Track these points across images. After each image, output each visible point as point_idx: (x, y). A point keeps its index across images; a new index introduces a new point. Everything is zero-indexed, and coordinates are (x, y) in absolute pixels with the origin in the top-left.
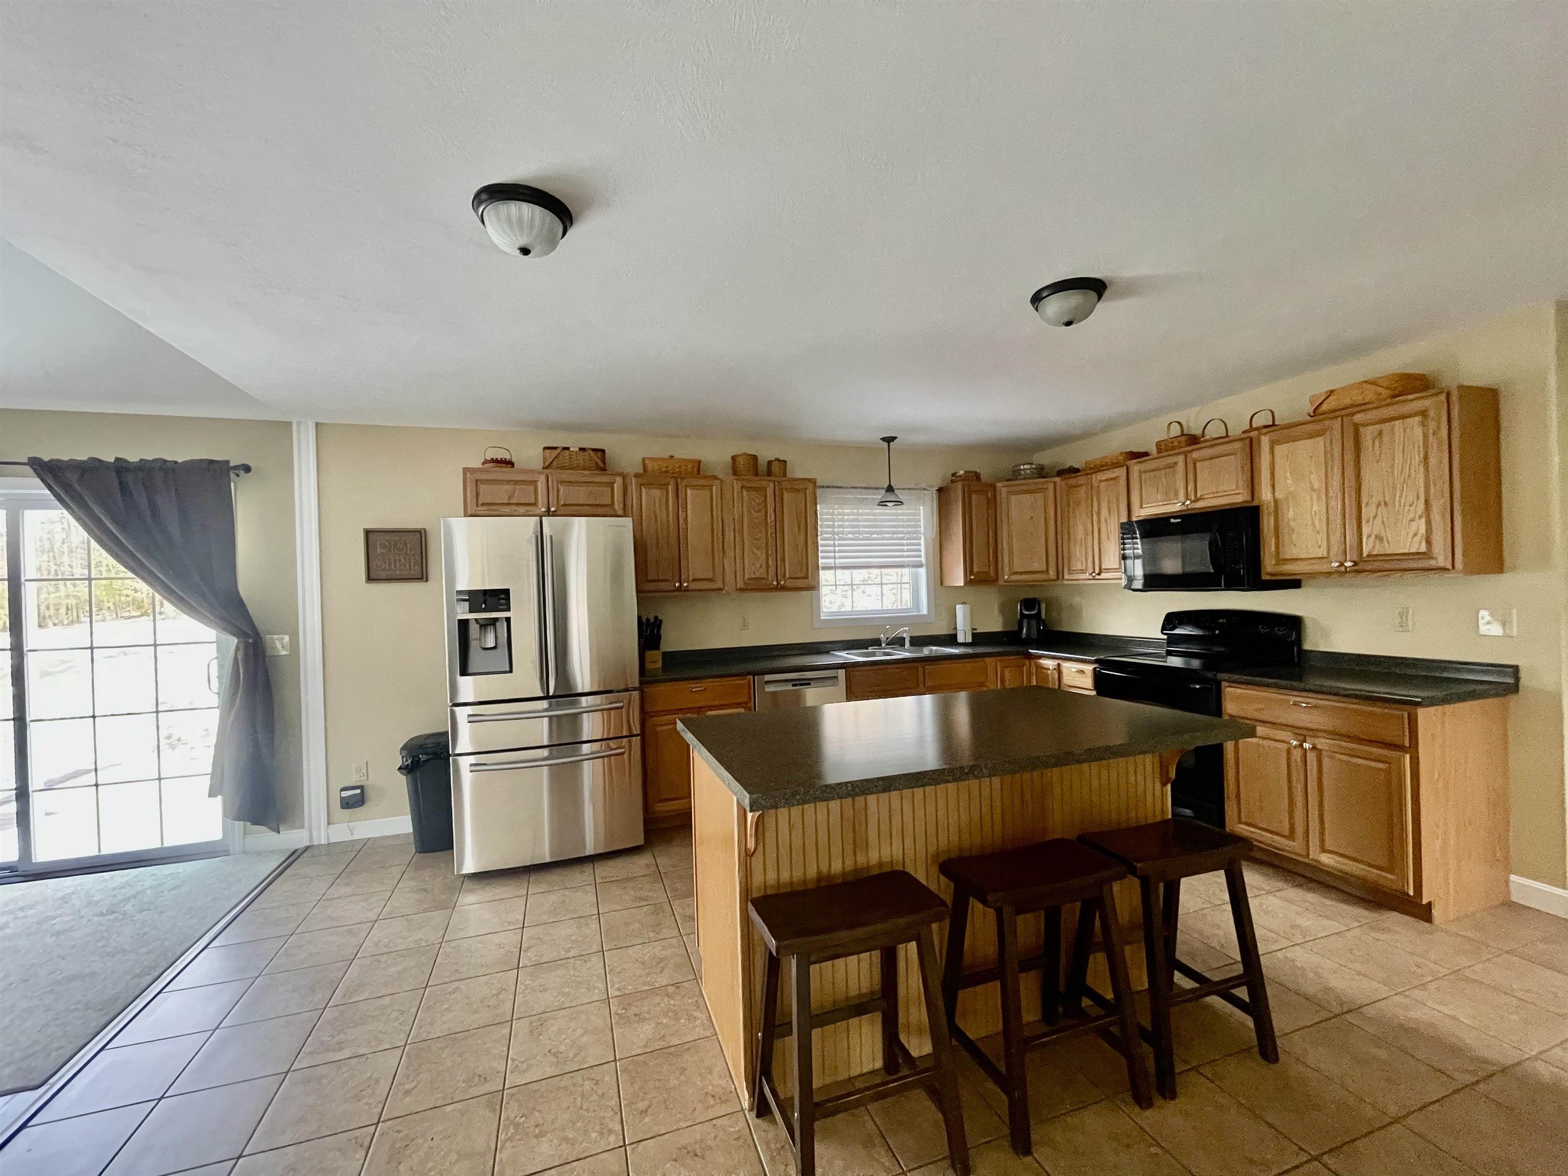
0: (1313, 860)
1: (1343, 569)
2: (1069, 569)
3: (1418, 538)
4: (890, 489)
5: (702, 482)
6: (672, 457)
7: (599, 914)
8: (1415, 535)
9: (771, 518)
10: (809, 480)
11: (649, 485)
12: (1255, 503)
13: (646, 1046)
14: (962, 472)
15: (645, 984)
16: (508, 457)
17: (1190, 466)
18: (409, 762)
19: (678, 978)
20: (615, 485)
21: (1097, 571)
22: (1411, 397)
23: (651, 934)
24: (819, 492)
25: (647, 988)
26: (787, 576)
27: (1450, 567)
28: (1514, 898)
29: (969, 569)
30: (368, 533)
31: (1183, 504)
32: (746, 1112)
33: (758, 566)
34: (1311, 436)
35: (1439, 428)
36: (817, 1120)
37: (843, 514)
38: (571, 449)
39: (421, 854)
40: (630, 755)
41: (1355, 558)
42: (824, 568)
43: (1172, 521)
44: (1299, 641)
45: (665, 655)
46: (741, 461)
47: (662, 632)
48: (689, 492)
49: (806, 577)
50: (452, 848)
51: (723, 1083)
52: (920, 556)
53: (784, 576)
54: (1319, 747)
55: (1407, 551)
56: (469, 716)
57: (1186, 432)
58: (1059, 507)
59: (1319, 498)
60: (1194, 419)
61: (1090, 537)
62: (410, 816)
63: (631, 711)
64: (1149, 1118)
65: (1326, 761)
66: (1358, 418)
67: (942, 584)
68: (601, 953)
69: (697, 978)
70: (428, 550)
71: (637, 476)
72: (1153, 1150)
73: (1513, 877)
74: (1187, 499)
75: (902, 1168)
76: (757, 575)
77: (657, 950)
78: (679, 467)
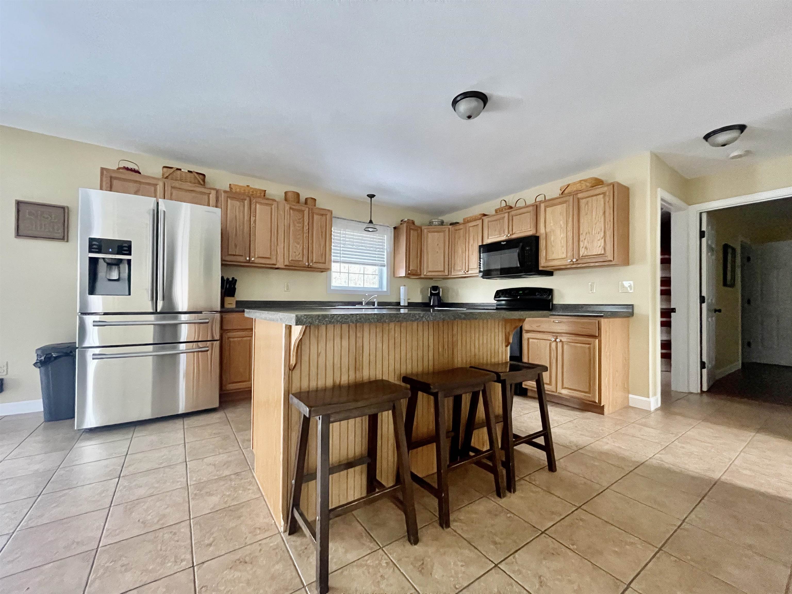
0: (559, 393)
1: (572, 263)
2: (454, 270)
3: (601, 247)
4: (371, 222)
5: (267, 202)
6: (248, 186)
7: (185, 443)
8: (600, 246)
9: (306, 228)
10: (329, 210)
11: (233, 198)
12: (537, 235)
13: (213, 508)
14: (406, 220)
15: (215, 476)
16: (136, 168)
17: (510, 218)
18: (43, 358)
19: (238, 470)
20: (211, 195)
21: (467, 270)
22: (599, 186)
23: (221, 451)
24: (334, 220)
25: (216, 477)
26: (314, 261)
27: (612, 260)
28: (631, 404)
29: (408, 267)
30: (19, 203)
31: (507, 236)
32: (282, 534)
33: (297, 254)
34: (561, 203)
35: (609, 199)
36: (331, 519)
37: (345, 234)
38: (182, 170)
39: (49, 423)
40: (212, 352)
41: (577, 258)
42: (334, 262)
43: (502, 243)
44: (552, 300)
45: (238, 302)
46: (289, 195)
47: (236, 287)
48: (258, 206)
49: (325, 263)
50: (74, 417)
51: (266, 520)
52: (384, 261)
53: (312, 261)
54: (563, 340)
55: (596, 254)
56: (94, 322)
57: (508, 205)
58: (450, 240)
59: (563, 230)
60: (511, 199)
61: (464, 254)
62: (41, 400)
63: (214, 326)
64: (503, 502)
65: (565, 347)
66: (580, 195)
67: (394, 276)
68: (185, 463)
69: (251, 470)
70: (70, 221)
71: (225, 192)
72: (509, 515)
73: (630, 396)
74: (508, 233)
75: (379, 546)
76: (297, 258)
77: (223, 457)
78: (253, 192)
